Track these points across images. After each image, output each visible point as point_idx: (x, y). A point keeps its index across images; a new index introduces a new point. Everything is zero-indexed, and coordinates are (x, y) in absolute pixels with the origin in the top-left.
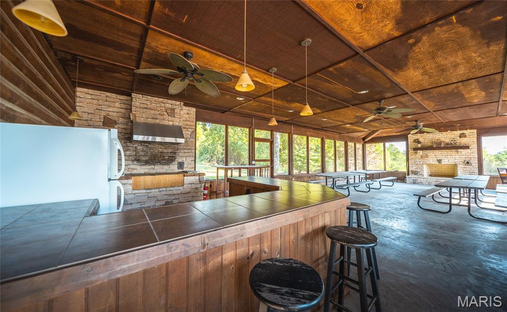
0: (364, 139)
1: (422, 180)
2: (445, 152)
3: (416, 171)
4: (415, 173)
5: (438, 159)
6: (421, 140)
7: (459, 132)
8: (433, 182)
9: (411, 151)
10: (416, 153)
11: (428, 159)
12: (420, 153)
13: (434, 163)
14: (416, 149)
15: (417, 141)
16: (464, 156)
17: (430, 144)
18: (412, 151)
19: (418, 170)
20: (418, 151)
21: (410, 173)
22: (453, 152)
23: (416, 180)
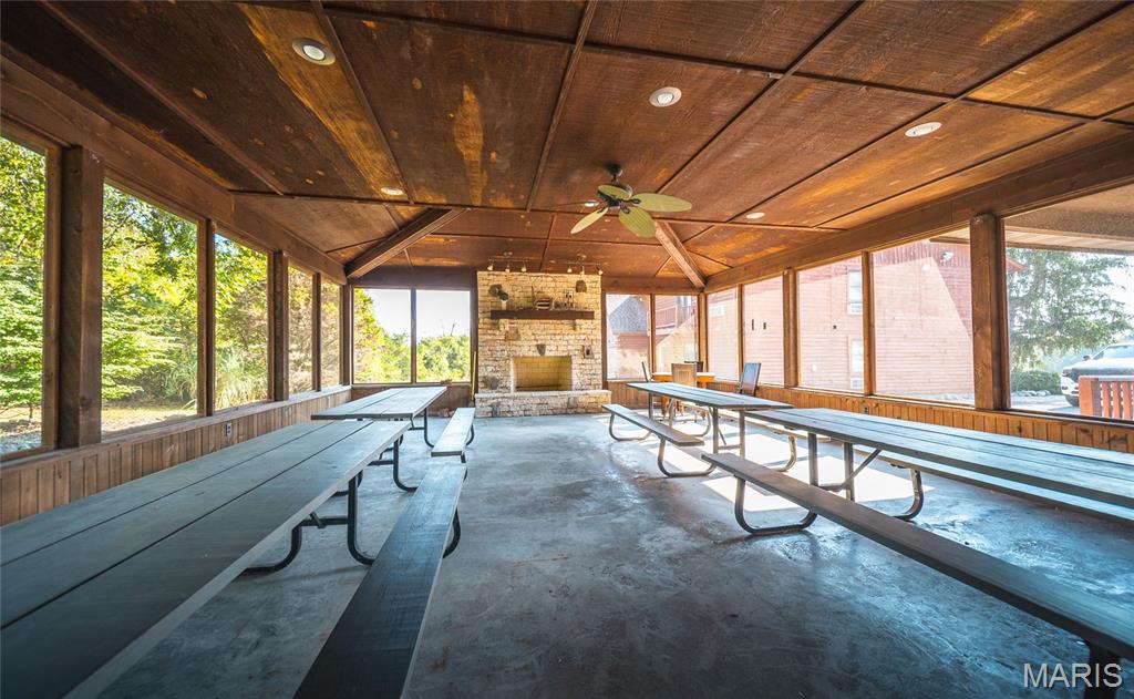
0: (349, 267)
1: (511, 403)
2: (550, 325)
3: (494, 379)
4: (492, 384)
5: (539, 342)
6: (506, 289)
7: (574, 278)
8: (534, 408)
9: (483, 321)
10: (496, 326)
11: (519, 343)
12: (505, 324)
13: (531, 354)
14: (496, 315)
15: (497, 292)
16: (583, 337)
17: (524, 303)
18: (487, 320)
19: (498, 375)
20: (502, 321)
21: (480, 385)
22: (565, 325)
23: (498, 404)
